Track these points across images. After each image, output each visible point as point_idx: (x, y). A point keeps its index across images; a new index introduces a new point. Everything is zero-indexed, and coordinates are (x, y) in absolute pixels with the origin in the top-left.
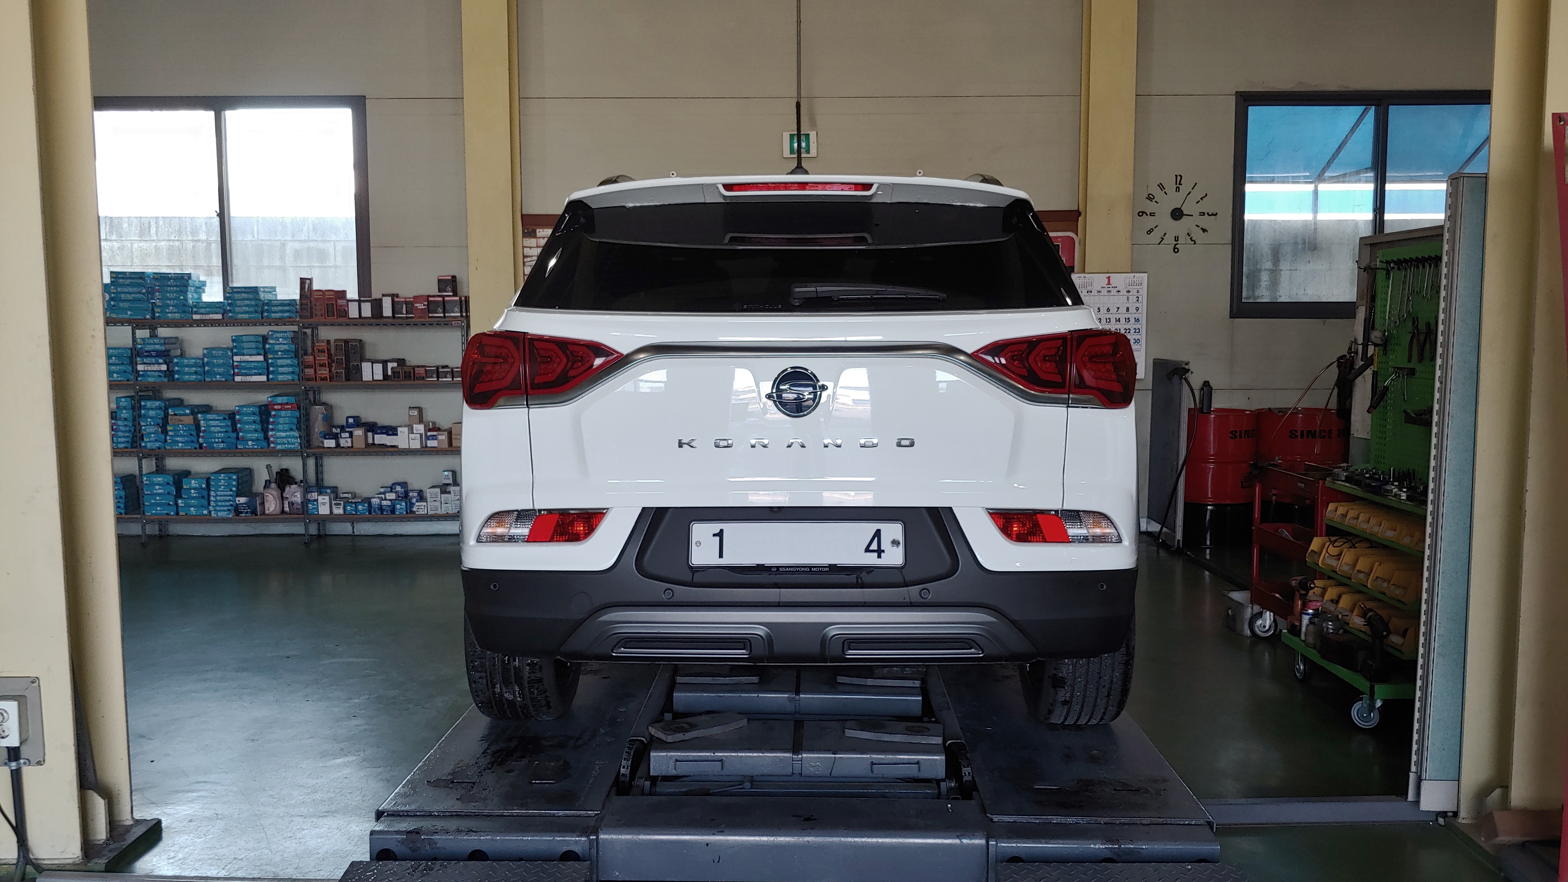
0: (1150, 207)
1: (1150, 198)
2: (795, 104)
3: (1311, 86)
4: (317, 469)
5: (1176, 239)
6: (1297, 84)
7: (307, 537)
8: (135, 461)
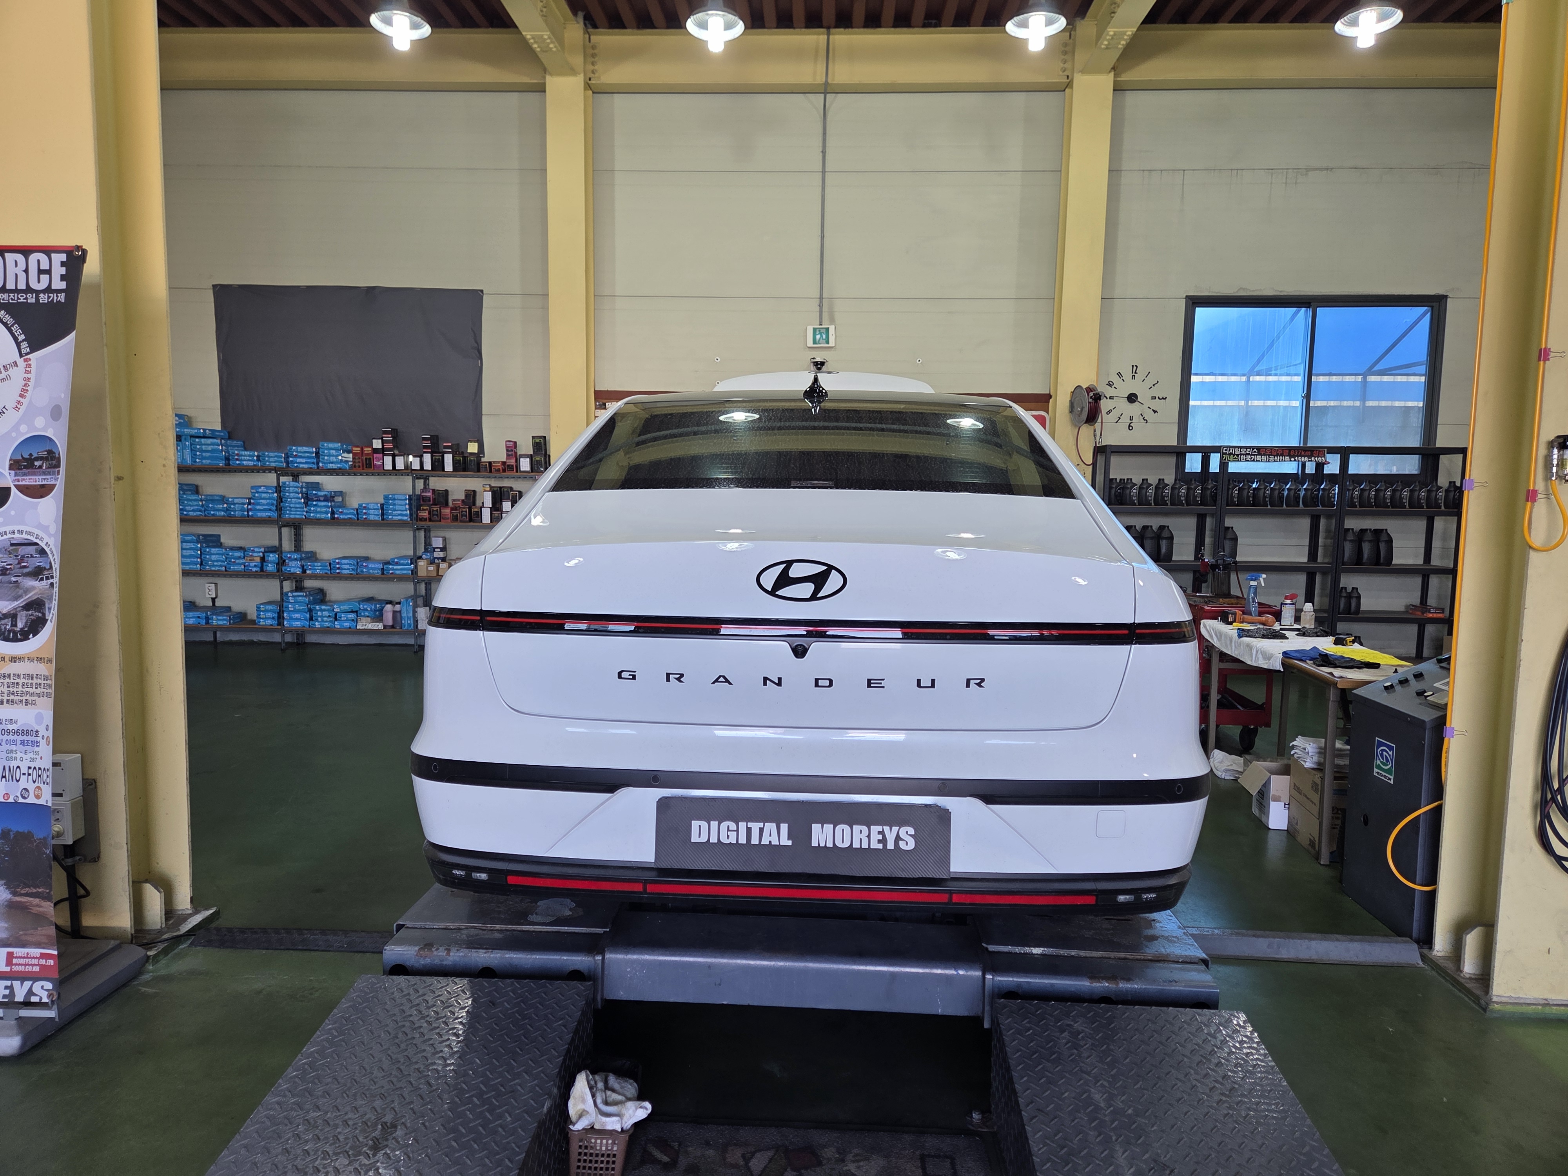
0: (1109, 392)
1: (1110, 384)
2: (818, 303)
3: (1250, 291)
4: (426, 593)
5: (1131, 418)
6: (1239, 290)
7: (416, 647)
8: (277, 583)
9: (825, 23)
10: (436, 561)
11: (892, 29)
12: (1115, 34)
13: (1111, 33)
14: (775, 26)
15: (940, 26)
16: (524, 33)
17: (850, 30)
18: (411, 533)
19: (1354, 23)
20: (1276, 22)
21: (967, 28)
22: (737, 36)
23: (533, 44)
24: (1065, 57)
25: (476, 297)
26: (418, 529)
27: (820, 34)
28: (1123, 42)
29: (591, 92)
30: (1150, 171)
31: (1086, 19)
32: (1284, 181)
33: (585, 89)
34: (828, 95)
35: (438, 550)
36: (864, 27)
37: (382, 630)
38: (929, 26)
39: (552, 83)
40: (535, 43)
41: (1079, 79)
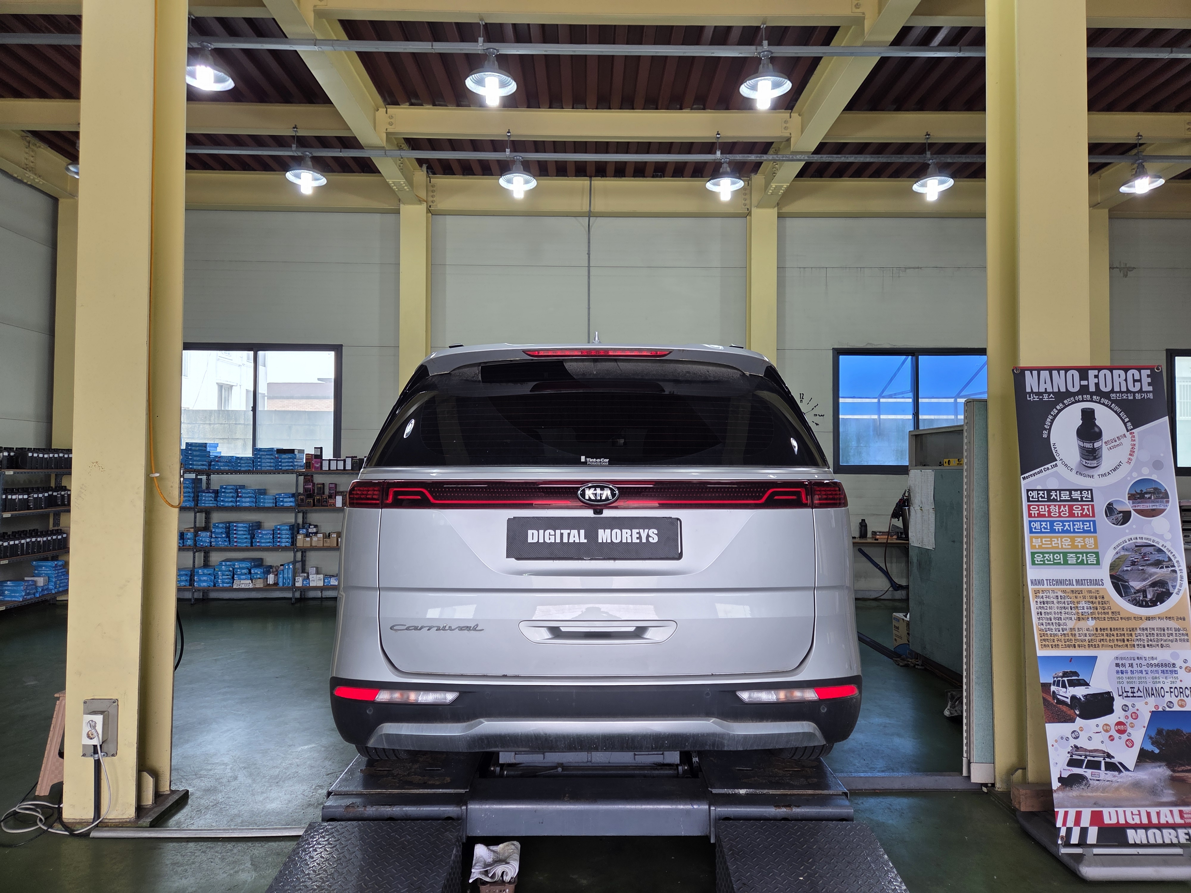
3: (874, 346)
4: (302, 559)
6: (867, 345)
7: (293, 600)
8: (191, 554)
9: (588, 175)
10: (311, 535)
11: (633, 178)
12: (776, 186)
13: (774, 186)
15: (664, 177)
16: (387, 180)
17: (605, 178)
18: (294, 515)
19: (924, 186)
20: (879, 177)
21: (682, 178)
22: (532, 188)
23: (392, 186)
24: (745, 197)
26: (298, 512)
27: (586, 180)
28: (782, 191)
29: (430, 215)
30: (804, 268)
31: (757, 174)
32: (891, 276)
33: (427, 213)
34: (591, 218)
35: (313, 527)
36: (614, 177)
37: (267, 588)
38: (657, 176)
39: (404, 209)
40: (395, 185)
41: (754, 211)
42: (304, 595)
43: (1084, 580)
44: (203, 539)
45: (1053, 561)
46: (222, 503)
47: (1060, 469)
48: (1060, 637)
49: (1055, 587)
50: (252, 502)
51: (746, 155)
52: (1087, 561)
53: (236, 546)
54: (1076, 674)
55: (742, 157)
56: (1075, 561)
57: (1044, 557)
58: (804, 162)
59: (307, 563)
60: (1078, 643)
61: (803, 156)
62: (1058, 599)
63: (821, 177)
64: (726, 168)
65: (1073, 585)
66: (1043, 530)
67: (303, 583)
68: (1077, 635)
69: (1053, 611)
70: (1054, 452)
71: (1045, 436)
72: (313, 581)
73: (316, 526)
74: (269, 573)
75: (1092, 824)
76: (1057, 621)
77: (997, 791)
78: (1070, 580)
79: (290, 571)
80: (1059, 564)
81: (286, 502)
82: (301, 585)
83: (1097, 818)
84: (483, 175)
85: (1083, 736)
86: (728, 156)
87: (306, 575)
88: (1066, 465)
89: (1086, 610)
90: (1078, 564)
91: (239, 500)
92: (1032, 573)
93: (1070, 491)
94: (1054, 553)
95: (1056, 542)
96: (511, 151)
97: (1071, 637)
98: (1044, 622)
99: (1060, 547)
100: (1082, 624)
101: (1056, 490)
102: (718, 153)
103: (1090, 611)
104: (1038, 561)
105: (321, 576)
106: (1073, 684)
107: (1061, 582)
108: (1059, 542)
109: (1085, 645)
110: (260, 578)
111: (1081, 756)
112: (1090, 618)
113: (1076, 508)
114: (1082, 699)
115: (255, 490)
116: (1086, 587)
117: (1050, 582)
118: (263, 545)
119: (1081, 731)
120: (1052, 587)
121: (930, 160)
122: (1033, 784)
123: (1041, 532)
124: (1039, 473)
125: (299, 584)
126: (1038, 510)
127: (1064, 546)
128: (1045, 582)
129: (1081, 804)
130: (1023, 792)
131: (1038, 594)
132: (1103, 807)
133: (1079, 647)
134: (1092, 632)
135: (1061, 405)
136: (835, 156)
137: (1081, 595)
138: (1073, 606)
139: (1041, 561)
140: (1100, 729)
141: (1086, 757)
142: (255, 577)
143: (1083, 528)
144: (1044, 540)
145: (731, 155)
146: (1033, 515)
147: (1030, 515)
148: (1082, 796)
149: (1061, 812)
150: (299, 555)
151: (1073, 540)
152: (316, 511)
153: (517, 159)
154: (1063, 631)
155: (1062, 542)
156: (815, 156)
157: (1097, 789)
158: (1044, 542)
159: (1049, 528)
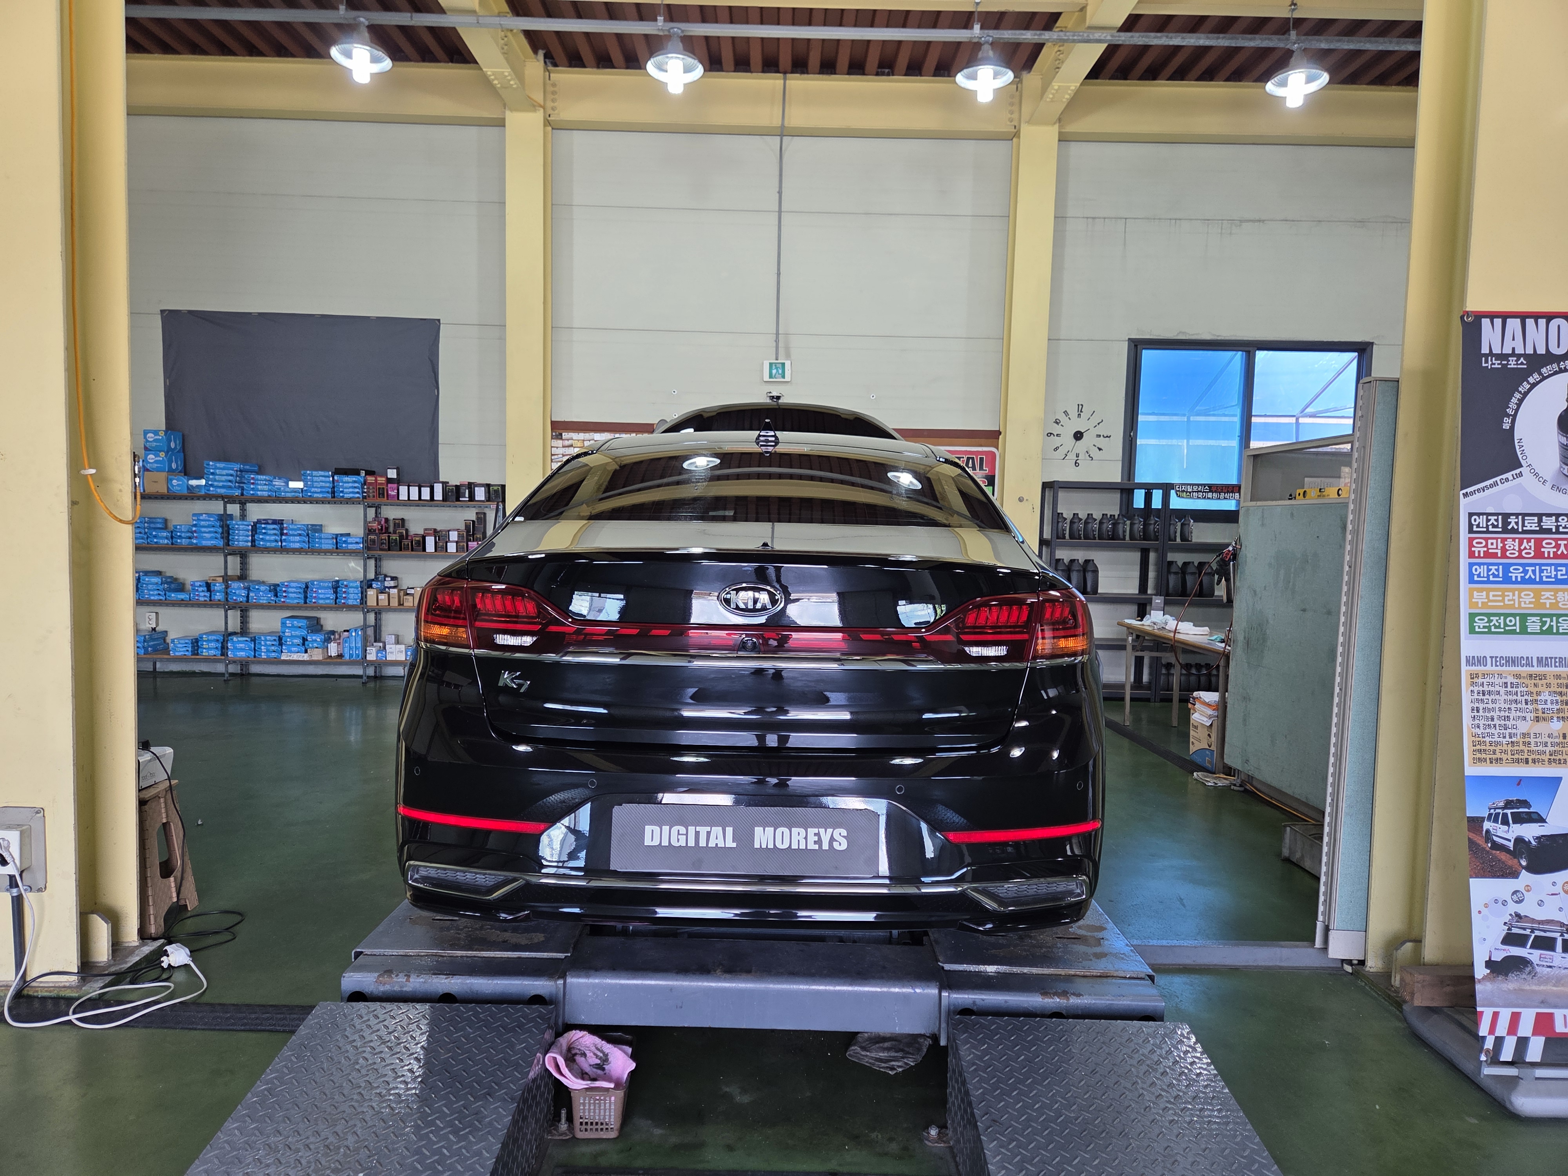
0: (1057, 429)
1: (1057, 422)
2: (775, 338)
3: (1190, 335)
4: (376, 623)
5: (1077, 456)
6: (1178, 334)
7: (365, 678)
8: (222, 612)
9: (781, 68)
10: (387, 589)
11: (847, 76)
12: (1060, 89)
13: (1056, 87)
14: (733, 69)
15: (893, 75)
16: (484, 70)
17: (805, 76)
18: (362, 562)
19: (1283, 84)
20: (1211, 80)
21: (919, 78)
22: (696, 79)
23: (493, 80)
25: (432, 327)
26: (368, 558)
27: (778, 79)
28: (1067, 96)
29: (550, 128)
30: (1094, 218)
31: (1032, 73)
32: (1220, 231)
33: (545, 126)
34: (784, 138)
35: (389, 579)
36: (820, 73)
37: (328, 660)
38: (883, 74)
39: (513, 118)
40: (496, 79)
41: (1025, 129)
42: (381, 671)
43: (1551, 658)
44: (237, 592)
45: (1504, 628)
46: (261, 543)
47: (1527, 480)
48: (1505, 747)
49: (1504, 668)
50: (304, 542)
51: (1018, 32)
52: (1558, 627)
53: (284, 602)
54: (1525, 803)
55: (1012, 34)
56: (1539, 628)
57: (1490, 621)
58: (1105, 45)
59: (383, 629)
60: (1533, 756)
61: (1105, 35)
62: (1506, 687)
63: (1126, 79)
64: (987, 51)
65: (1533, 666)
66: (1491, 578)
67: (377, 656)
68: (1533, 743)
69: (1497, 706)
70: (1519, 453)
71: (1506, 426)
72: (392, 653)
73: (394, 578)
74: (328, 640)
75: (1534, 1034)
76: (1503, 722)
77: (1369, 972)
78: (1527, 658)
79: (359, 639)
80: (1513, 632)
81: (352, 543)
82: (375, 659)
83: (1544, 1023)
84: (627, 68)
85: (1530, 899)
86: (991, 32)
87: (381, 644)
88: (1536, 475)
89: (1549, 706)
90: (1542, 632)
91: (285, 540)
92: (1469, 646)
93: (1540, 516)
94: (1506, 616)
95: (1511, 598)
96: (665, 21)
97: (1522, 747)
98: (1482, 722)
99: (1517, 606)
100: (1542, 728)
101: (1517, 515)
102: (977, 27)
103: (1555, 707)
104: (1479, 627)
105: (402, 647)
106: (1519, 819)
107: (1513, 662)
108: (1516, 597)
109: (1544, 761)
110: (317, 648)
111: (1524, 929)
112: (1555, 719)
113: (1547, 544)
114: (1534, 843)
115: (308, 525)
116: (1554, 669)
117: (1496, 661)
118: (321, 602)
119: (1528, 891)
120: (1499, 668)
121: (1295, 43)
122: (1435, 966)
123: (1488, 582)
124: (1491, 486)
125: (372, 656)
126: (1486, 546)
127: (1523, 605)
128: (1489, 660)
129: (1520, 1002)
130: (1419, 977)
131: (1475, 680)
132: (1556, 1007)
133: (1534, 763)
134: (1557, 740)
135: (1536, 376)
136: (1153, 34)
137: (1544, 682)
138: (1529, 698)
139: (1484, 627)
140: (1558, 889)
141: (1532, 932)
142: (310, 645)
143: (1556, 575)
144: (1491, 594)
145: (996, 31)
146: (1477, 555)
147: (1471, 555)
148: (1522, 990)
149: (1487, 1014)
150: (371, 617)
151: (1538, 595)
152: (393, 557)
153: (675, 33)
154: (1511, 737)
155: (1520, 597)
156: (1122, 34)
157: (1547, 980)
158: (1491, 598)
159: (1501, 575)
